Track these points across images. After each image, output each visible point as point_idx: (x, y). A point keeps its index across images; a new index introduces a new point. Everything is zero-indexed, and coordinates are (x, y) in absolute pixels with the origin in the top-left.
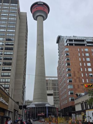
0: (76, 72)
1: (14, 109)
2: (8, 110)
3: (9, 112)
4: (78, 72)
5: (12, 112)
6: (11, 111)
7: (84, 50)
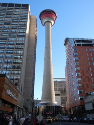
0: (85, 72)
1: (24, 106)
2: (18, 106)
3: (19, 108)
4: (87, 72)
5: (21, 109)
6: (20, 107)
7: (92, 50)
